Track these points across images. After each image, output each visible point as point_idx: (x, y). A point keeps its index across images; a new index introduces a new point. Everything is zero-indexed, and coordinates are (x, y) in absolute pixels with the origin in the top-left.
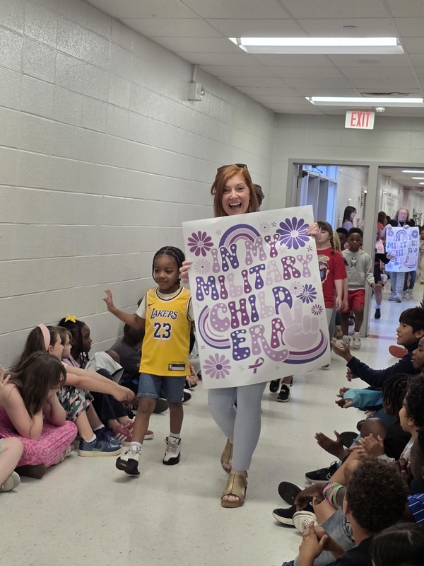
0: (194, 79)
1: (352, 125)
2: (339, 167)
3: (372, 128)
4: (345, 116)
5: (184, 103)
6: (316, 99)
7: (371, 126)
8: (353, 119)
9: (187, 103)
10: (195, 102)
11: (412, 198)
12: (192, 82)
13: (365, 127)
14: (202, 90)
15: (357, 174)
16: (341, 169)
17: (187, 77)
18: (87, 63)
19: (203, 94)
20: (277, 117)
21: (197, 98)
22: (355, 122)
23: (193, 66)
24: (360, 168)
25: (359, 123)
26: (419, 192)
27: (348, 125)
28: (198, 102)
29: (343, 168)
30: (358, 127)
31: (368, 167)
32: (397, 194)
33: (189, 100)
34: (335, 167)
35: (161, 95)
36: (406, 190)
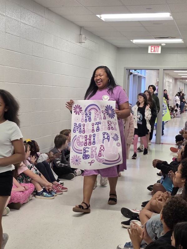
0: (81, 33)
1: (151, 52)
2: (146, 70)
3: (160, 53)
4: (148, 48)
5: (77, 44)
6: (135, 41)
7: (160, 52)
8: (151, 49)
9: (79, 44)
10: (82, 43)
11: (178, 83)
12: (81, 35)
13: (157, 53)
14: (85, 38)
15: (154, 73)
16: (147, 71)
17: (78, 33)
18: (34, 27)
19: (86, 40)
20: (119, 49)
21: (83, 42)
22: (153, 50)
23: (81, 28)
24: (155, 71)
25: (154, 51)
26: (181, 80)
27: (149, 52)
28: (84, 43)
29: (148, 70)
30: (154, 53)
31: (159, 70)
32: (172, 81)
33: (80, 43)
34: (144, 70)
35: (67, 41)
36: (176, 79)
